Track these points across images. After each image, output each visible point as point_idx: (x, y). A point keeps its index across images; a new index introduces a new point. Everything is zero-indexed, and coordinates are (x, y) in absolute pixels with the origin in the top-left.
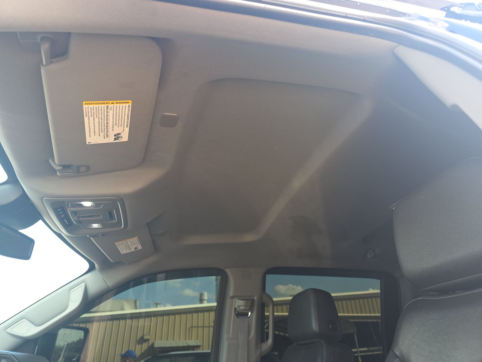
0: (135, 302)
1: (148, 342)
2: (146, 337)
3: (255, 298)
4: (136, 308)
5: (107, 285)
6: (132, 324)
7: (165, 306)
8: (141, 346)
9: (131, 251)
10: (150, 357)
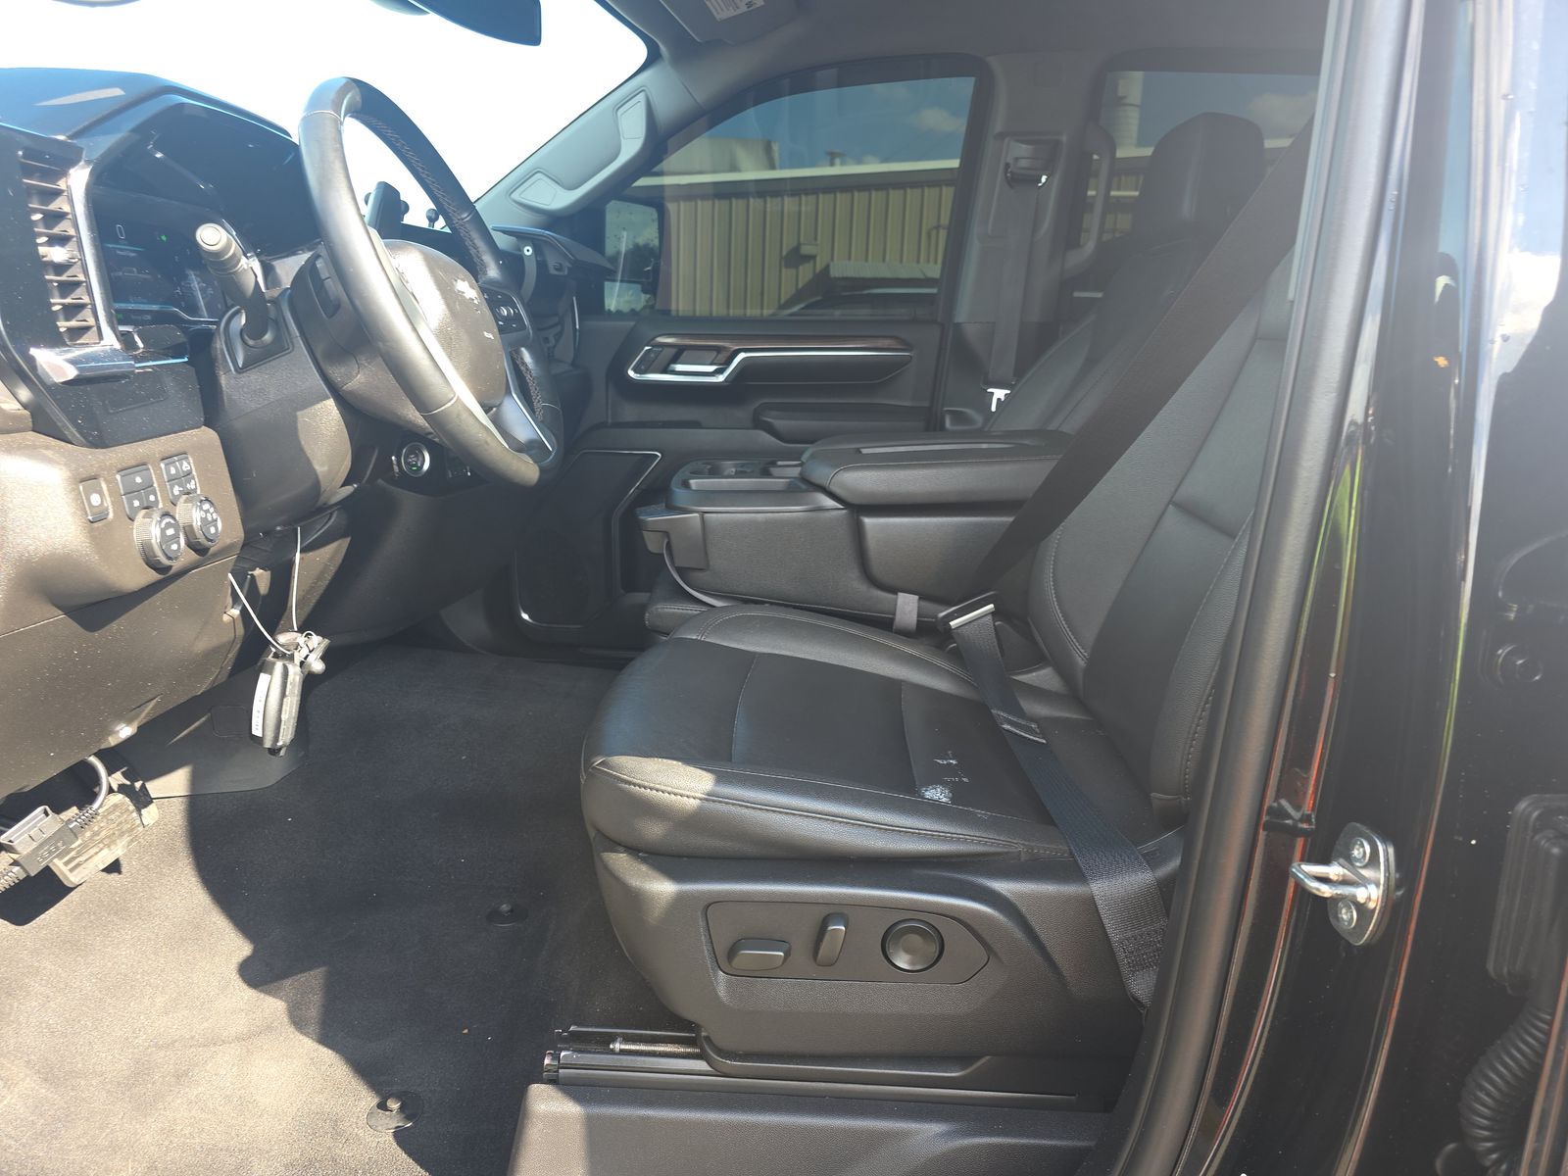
0: (768, 148)
1: (812, 262)
2: (806, 250)
3: (1064, 139)
4: (772, 167)
5: (693, 97)
6: (765, 207)
7: (859, 161)
8: (794, 271)
9: (739, 12)
10: (819, 298)
